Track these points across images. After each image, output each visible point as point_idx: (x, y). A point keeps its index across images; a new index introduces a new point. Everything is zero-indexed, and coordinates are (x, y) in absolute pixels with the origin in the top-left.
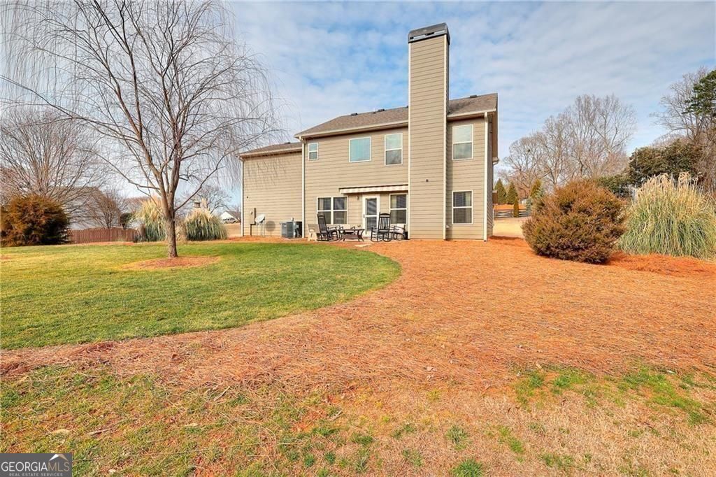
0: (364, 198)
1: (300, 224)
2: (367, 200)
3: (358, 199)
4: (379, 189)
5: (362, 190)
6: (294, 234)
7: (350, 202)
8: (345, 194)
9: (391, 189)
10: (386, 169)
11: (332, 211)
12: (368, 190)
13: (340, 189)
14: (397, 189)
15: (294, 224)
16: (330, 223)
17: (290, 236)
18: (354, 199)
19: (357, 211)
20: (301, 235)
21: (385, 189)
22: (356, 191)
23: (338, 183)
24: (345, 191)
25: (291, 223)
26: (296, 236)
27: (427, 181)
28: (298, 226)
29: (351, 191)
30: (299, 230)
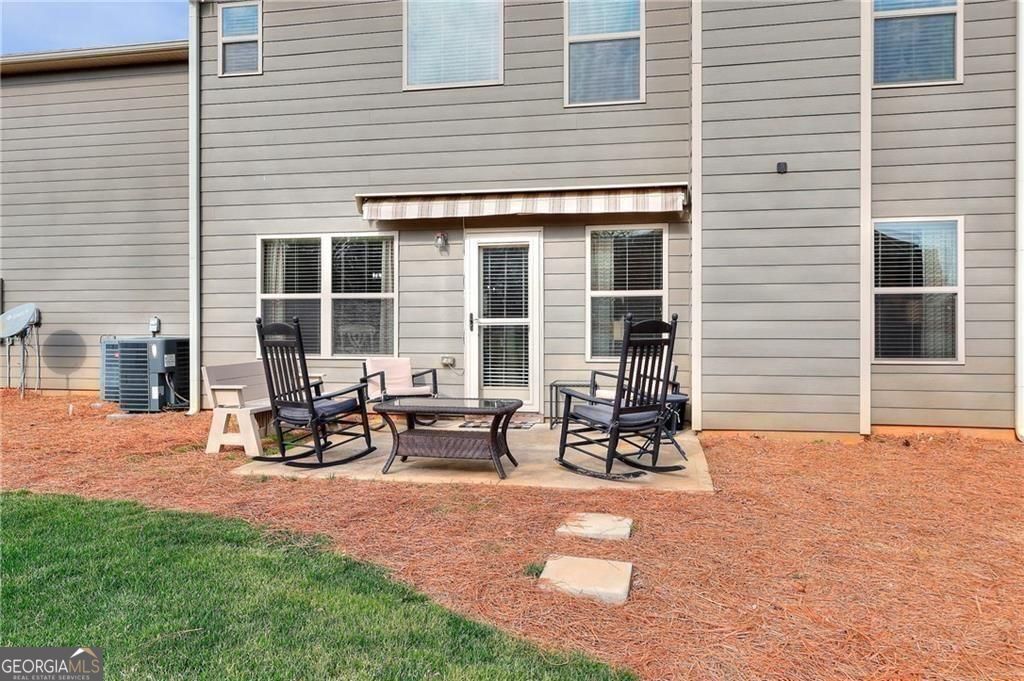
0: (472, 244)
1: (180, 348)
2: (487, 252)
3: (445, 247)
4: (543, 206)
5: (464, 209)
6: (155, 393)
7: (408, 260)
8: (386, 224)
9: (598, 205)
10: (572, 120)
11: (326, 295)
12: (490, 208)
13: (363, 200)
14: (626, 204)
15: (154, 351)
16: (317, 350)
17: (135, 403)
18: (425, 248)
19: (441, 299)
20: (187, 395)
21: (571, 206)
22: (438, 210)
23: (357, 178)
24: (387, 211)
25: (142, 347)
26: (163, 401)
27: (782, 169)
28: (170, 361)
29: (412, 211)
30: (177, 378)
